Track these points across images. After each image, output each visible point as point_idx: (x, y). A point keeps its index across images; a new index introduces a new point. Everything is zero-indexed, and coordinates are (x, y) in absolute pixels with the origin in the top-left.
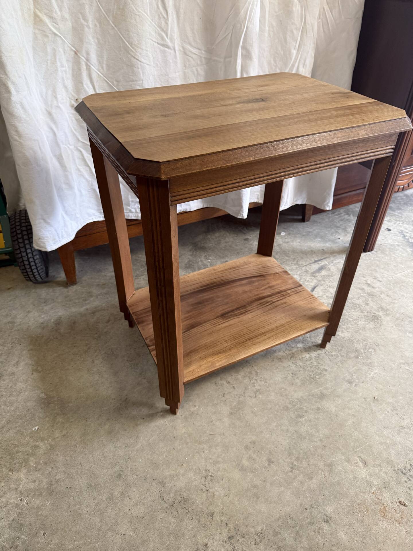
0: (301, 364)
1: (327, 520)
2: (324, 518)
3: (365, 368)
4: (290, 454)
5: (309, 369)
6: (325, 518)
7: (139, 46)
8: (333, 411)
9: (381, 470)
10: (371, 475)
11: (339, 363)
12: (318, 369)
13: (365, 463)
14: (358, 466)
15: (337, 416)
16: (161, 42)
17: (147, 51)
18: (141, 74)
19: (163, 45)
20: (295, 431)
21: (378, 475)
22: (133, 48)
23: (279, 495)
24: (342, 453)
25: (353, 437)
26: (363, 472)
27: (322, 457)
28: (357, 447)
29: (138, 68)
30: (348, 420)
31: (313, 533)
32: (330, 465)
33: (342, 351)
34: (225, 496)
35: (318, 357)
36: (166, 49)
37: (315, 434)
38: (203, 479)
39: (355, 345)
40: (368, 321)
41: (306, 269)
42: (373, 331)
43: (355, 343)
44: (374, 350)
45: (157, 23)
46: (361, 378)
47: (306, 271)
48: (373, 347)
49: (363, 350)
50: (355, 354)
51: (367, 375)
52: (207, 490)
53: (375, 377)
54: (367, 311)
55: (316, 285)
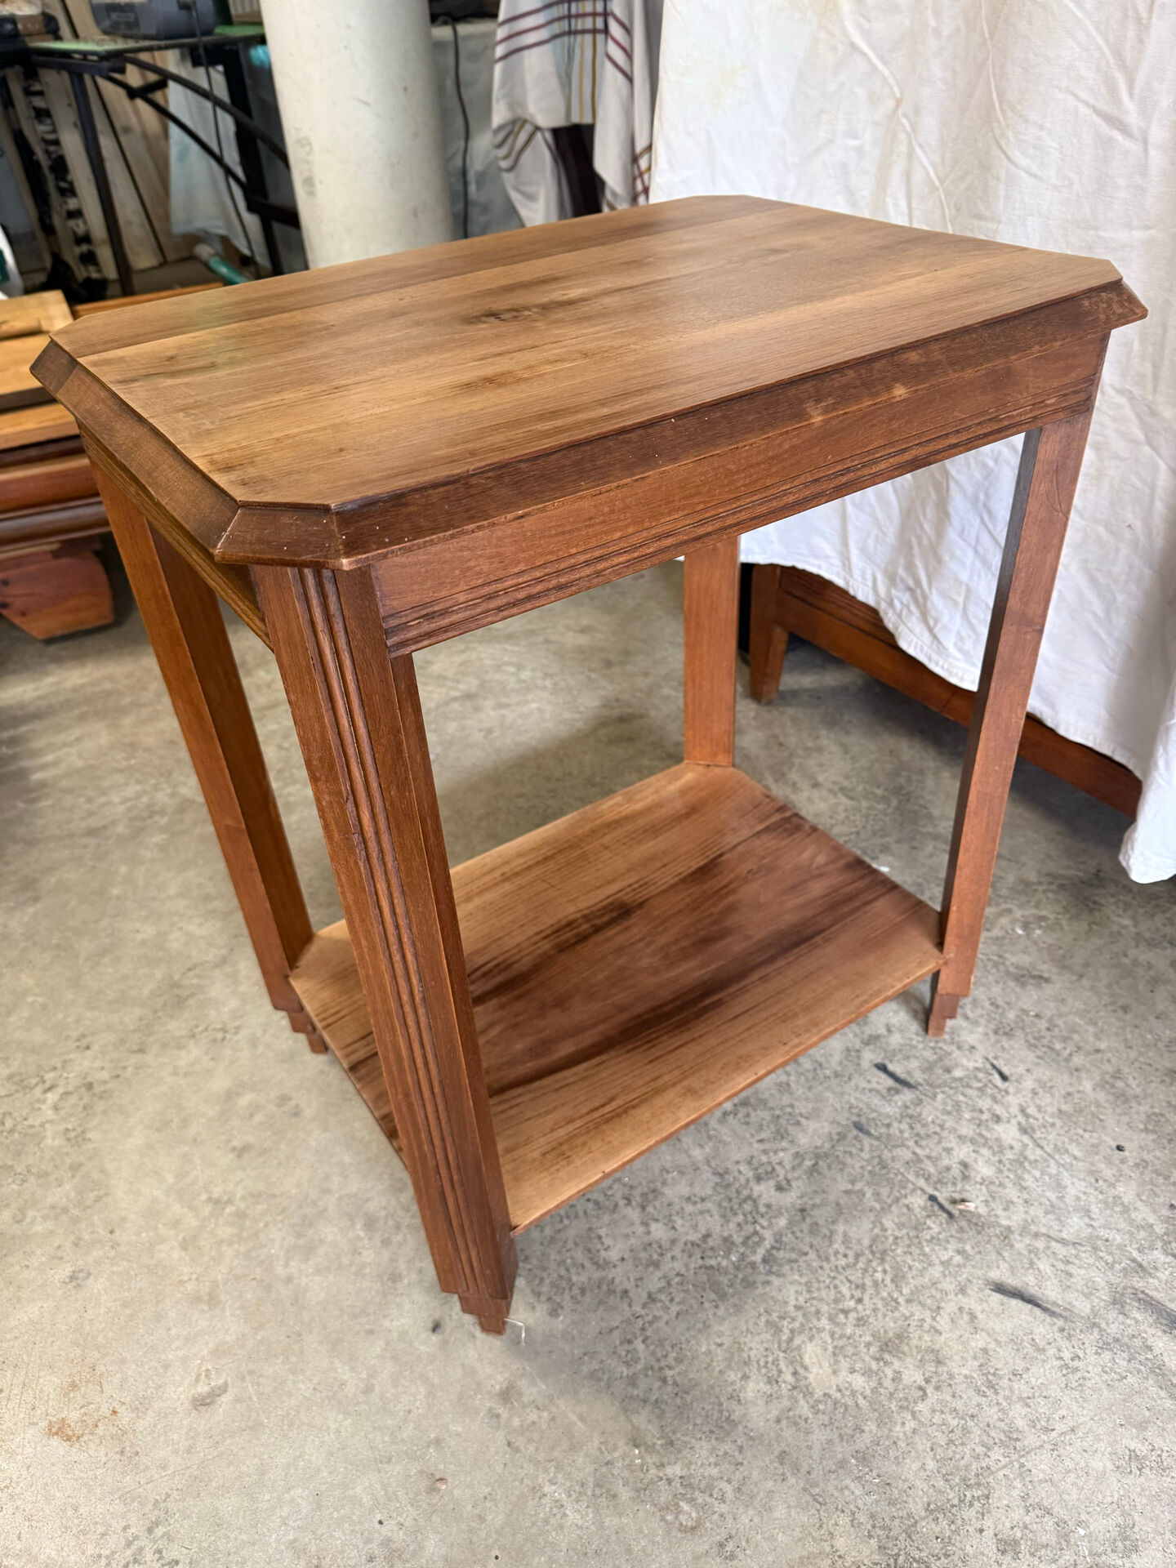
0: (572, 1232)
1: (77, 1278)
2: (81, 1271)
3: (583, 1466)
4: (256, 1197)
5: (553, 1257)
6: (82, 1275)
7: (1019, 107)
8: (387, 1323)
9: (176, 1452)
10: (166, 1415)
11: (595, 1365)
12: (553, 1285)
13: (203, 1402)
14: (197, 1380)
15: (371, 1332)
16: (1103, 106)
17: (1042, 128)
18: (1002, 200)
19: (1110, 120)
20: (325, 1210)
21: (162, 1439)
22: (1002, 111)
23: (156, 1173)
24: (243, 1335)
25: (291, 1377)
26: (178, 1392)
28: (258, 1384)
29: (998, 179)
30: (353, 1369)
31: (56, 1245)
32: (213, 1300)
33: (658, 1384)
34: (175, 1068)
35: (610, 1292)
36: (1118, 136)
37: (311, 1262)
38: (219, 1026)
39: (703, 1443)
40: (881, 1533)
41: (1156, 1268)
42: (812, 1547)
43: (714, 1442)
44: (693, 1528)
45: (1111, 38)
46: (530, 1441)
47: (1141, 1266)
48: (708, 1525)
49: (683, 1473)
50: (654, 1436)
51: (546, 1470)
52: (193, 1036)
53: (543, 1501)
54: (950, 1538)
55: (1055, 1309)
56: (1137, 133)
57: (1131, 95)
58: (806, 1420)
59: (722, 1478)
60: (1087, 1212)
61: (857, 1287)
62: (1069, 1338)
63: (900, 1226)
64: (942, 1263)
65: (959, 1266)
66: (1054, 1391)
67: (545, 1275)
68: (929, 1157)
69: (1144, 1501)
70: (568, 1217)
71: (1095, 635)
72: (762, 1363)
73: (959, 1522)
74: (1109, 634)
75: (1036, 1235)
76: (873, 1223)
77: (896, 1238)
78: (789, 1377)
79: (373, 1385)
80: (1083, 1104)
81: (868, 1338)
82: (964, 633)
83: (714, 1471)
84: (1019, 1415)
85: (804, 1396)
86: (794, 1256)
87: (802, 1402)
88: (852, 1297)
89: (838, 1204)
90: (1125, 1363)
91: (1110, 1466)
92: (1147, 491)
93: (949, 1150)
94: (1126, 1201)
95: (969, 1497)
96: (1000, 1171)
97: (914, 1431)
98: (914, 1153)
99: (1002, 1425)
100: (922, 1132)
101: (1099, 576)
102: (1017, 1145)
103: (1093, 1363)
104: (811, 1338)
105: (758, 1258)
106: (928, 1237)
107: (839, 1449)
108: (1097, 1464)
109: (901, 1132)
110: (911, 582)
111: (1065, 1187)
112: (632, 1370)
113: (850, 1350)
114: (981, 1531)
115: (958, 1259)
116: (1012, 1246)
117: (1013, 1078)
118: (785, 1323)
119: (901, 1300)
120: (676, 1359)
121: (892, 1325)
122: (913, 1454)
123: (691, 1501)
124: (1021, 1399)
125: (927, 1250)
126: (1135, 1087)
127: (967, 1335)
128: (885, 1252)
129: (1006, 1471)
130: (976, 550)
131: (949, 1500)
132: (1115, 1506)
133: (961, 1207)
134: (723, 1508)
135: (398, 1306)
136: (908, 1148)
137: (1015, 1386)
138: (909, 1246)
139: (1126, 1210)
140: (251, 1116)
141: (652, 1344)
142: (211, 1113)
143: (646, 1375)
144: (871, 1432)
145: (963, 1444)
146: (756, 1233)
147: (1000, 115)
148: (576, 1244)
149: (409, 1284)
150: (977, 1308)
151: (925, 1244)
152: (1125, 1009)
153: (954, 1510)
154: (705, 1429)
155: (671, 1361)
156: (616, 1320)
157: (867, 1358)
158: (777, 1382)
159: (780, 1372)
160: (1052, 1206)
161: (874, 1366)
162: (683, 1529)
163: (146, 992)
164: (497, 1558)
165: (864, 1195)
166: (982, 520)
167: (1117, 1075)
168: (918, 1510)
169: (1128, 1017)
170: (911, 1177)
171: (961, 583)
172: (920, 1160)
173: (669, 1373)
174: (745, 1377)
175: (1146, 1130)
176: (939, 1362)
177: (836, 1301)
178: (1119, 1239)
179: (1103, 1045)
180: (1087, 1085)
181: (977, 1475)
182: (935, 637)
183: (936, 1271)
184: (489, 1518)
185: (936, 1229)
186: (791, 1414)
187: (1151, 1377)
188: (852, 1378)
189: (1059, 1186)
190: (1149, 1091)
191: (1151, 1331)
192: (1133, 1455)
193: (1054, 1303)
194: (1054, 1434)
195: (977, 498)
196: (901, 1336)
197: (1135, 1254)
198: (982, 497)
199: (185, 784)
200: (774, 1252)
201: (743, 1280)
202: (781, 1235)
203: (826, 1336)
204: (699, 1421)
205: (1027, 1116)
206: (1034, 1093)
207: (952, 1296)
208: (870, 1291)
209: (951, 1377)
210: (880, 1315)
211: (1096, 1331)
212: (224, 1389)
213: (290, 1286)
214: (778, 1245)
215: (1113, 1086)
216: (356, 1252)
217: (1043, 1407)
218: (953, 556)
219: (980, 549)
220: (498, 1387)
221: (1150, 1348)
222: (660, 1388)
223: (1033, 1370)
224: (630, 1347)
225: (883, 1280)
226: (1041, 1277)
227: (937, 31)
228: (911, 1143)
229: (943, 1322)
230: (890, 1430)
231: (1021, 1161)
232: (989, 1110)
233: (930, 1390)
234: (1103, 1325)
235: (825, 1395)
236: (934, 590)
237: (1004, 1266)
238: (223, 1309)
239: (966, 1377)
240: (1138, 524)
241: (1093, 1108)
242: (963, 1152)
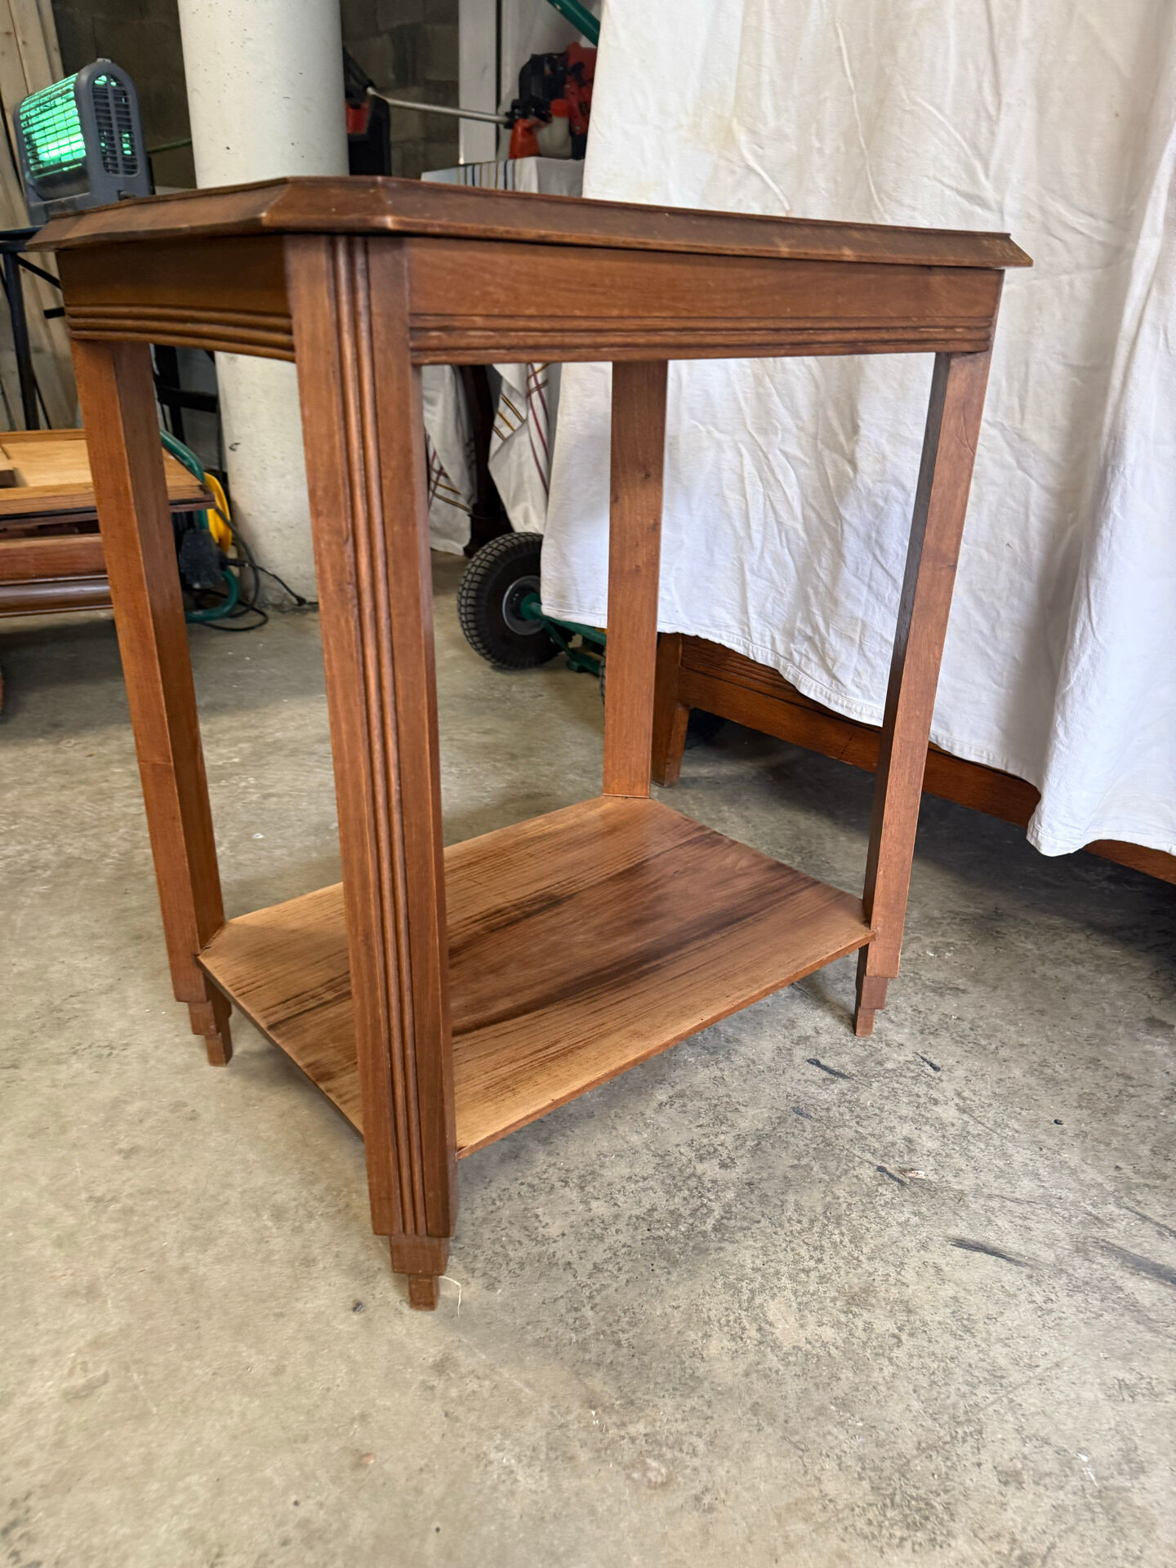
0: (506, 1213)
3: (533, 1430)
4: (147, 1193)
5: (486, 1236)
7: (894, 195)
8: (299, 1306)
9: (42, 1447)
10: (30, 1410)
11: (540, 1334)
12: (488, 1261)
13: (75, 1396)
14: (71, 1373)
15: (281, 1315)
16: (965, 188)
19: (971, 198)
20: (226, 1203)
23: (27, 1176)
24: (129, 1326)
25: (185, 1363)
26: (46, 1386)
27: (122, 1271)
28: (146, 1373)
30: (260, 1352)
33: (612, 1347)
34: (53, 1081)
35: (552, 1264)
36: (978, 210)
37: (209, 1252)
39: (667, 1400)
40: (872, 1474)
41: (1112, 1220)
42: (800, 1493)
43: (678, 1399)
44: (663, 1484)
45: (967, 134)
46: (470, 1410)
47: (1097, 1218)
48: (680, 1479)
49: (648, 1430)
50: (611, 1397)
51: (491, 1438)
52: (75, 1053)
53: (489, 1468)
54: (947, 1474)
55: (1019, 1259)
56: (994, 206)
57: (987, 176)
58: (777, 1372)
59: (691, 1433)
60: (1037, 1176)
61: (816, 1249)
62: (1038, 1283)
63: (852, 1194)
64: (900, 1224)
65: (917, 1225)
66: (1033, 1331)
67: (478, 1252)
68: (873, 1135)
69: (1143, 1425)
70: (501, 1200)
71: (983, 653)
72: (723, 1321)
73: (955, 1458)
74: (996, 650)
75: (990, 1197)
76: (824, 1192)
77: (850, 1204)
78: (753, 1333)
79: (284, 1367)
80: (1017, 1088)
81: (834, 1294)
82: (860, 669)
83: (682, 1427)
84: (999, 1354)
85: (772, 1350)
86: (745, 1224)
87: (771, 1356)
88: (811, 1257)
89: (786, 1178)
90: (1098, 1303)
91: (1101, 1396)
92: (1022, 510)
93: (891, 1129)
94: (1072, 1164)
95: (961, 1433)
96: (945, 1145)
97: (894, 1375)
98: (857, 1132)
99: (984, 1364)
100: (863, 1115)
101: (984, 596)
102: (959, 1123)
103: (1066, 1305)
104: (773, 1297)
105: (708, 1227)
106: (882, 1202)
107: (816, 1397)
108: (1088, 1395)
109: (841, 1114)
110: (809, 632)
111: (1010, 1156)
112: (581, 1337)
113: (815, 1305)
114: (979, 1465)
115: (915, 1220)
116: (968, 1207)
117: (945, 1068)
118: (744, 1284)
119: (862, 1258)
120: (629, 1323)
121: (856, 1281)
122: (896, 1396)
123: (660, 1457)
124: (999, 1340)
125: (883, 1213)
126: (1063, 1073)
127: (935, 1285)
128: (839, 1217)
129: (996, 1407)
130: (869, 586)
131: (940, 1438)
132: (1113, 1432)
133: (911, 1175)
134: (696, 1462)
135: (312, 1289)
136: (851, 1127)
137: (992, 1328)
138: (863, 1211)
139: (1073, 1172)
140: (141, 1121)
141: (601, 1310)
142: (95, 1119)
143: (598, 1340)
144: (848, 1379)
145: (946, 1384)
146: (703, 1205)
147: (879, 204)
148: (510, 1222)
149: (325, 1268)
150: (941, 1262)
151: (879, 1208)
152: (1042, 1012)
153: (947, 1447)
154: (667, 1386)
155: (623, 1324)
156: (560, 1290)
157: (835, 1312)
158: (742, 1339)
159: (744, 1329)
160: (1001, 1171)
161: (843, 1318)
162: (652, 1486)
163: (22, 1015)
164: (438, 1530)
165: (811, 1169)
166: (875, 557)
167: (1044, 1063)
168: (909, 1448)
169: (1045, 1018)
170: (857, 1152)
171: (857, 619)
172: (863, 1138)
173: (623, 1337)
174: (706, 1336)
175: (1080, 1107)
176: (910, 1311)
177: (795, 1262)
178: (1071, 1196)
179: (1026, 1041)
180: (1017, 1073)
181: (966, 1413)
182: (834, 677)
183: (895, 1231)
184: (427, 1490)
185: (889, 1196)
186: (760, 1367)
187: (1126, 1312)
188: (819, 1330)
189: (1005, 1155)
190: (1077, 1076)
191: (1119, 1273)
192: (1122, 1385)
193: (1018, 1254)
194: (1038, 1370)
195: (870, 537)
196: (868, 1290)
197: (1090, 1208)
198: (874, 535)
199: (70, 845)
200: (725, 1221)
201: (694, 1248)
202: (730, 1206)
203: (788, 1293)
204: (660, 1379)
205: (964, 1099)
206: (967, 1080)
207: (914, 1252)
208: (829, 1251)
209: (925, 1324)
210: (842, 1273)
211: (1064, 1276)
212: (105, 1380)
213: (186, 1276)
214: (728, 1215)
215: (1042, 1072)
216: (262, 1240)
217: (1023, 1347)
218: (848, 595)
219: (874, 585)
220: (431, 1360)
221: (1120, 1289)
222: (613, 1351)
223: (1007, 1313)
224: (578, 1314)
225: (841, 1242)
226: (1000, 1232)
227: (820, 151)
228: (853, 1123)
229: (909, 1275)
230: (868, 1376)
231: (964, 1135)
232: (926, 1095)
233: (904, 1337)
234: (1071, 1271)
235: (794, 1347)
236: (831, 631)
237: (962, 1225)
238: (105, 1302)
239: (940, 1323)
240: (1016, 542)
241: (1026, 1091)
242: (906, 1129)
